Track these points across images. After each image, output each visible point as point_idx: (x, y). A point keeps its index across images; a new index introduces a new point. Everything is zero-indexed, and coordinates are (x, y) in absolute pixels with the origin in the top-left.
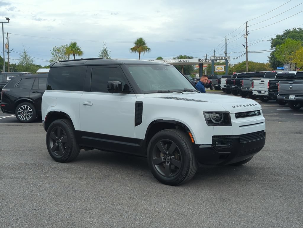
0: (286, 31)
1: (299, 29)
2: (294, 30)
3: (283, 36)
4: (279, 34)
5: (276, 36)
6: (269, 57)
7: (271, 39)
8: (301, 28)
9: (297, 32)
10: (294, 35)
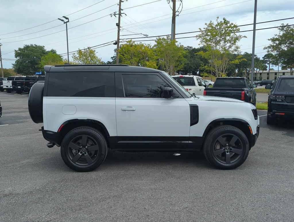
0: (26, 45)
1: (35, 45)
2: (32, 45)
3: (23, 49)
4: (21, 48)
5: (18, 49)
6: (13, 65)
7: (14, 51)
8: (36, 45)
9: (34, 47)
10: (33, 49)
